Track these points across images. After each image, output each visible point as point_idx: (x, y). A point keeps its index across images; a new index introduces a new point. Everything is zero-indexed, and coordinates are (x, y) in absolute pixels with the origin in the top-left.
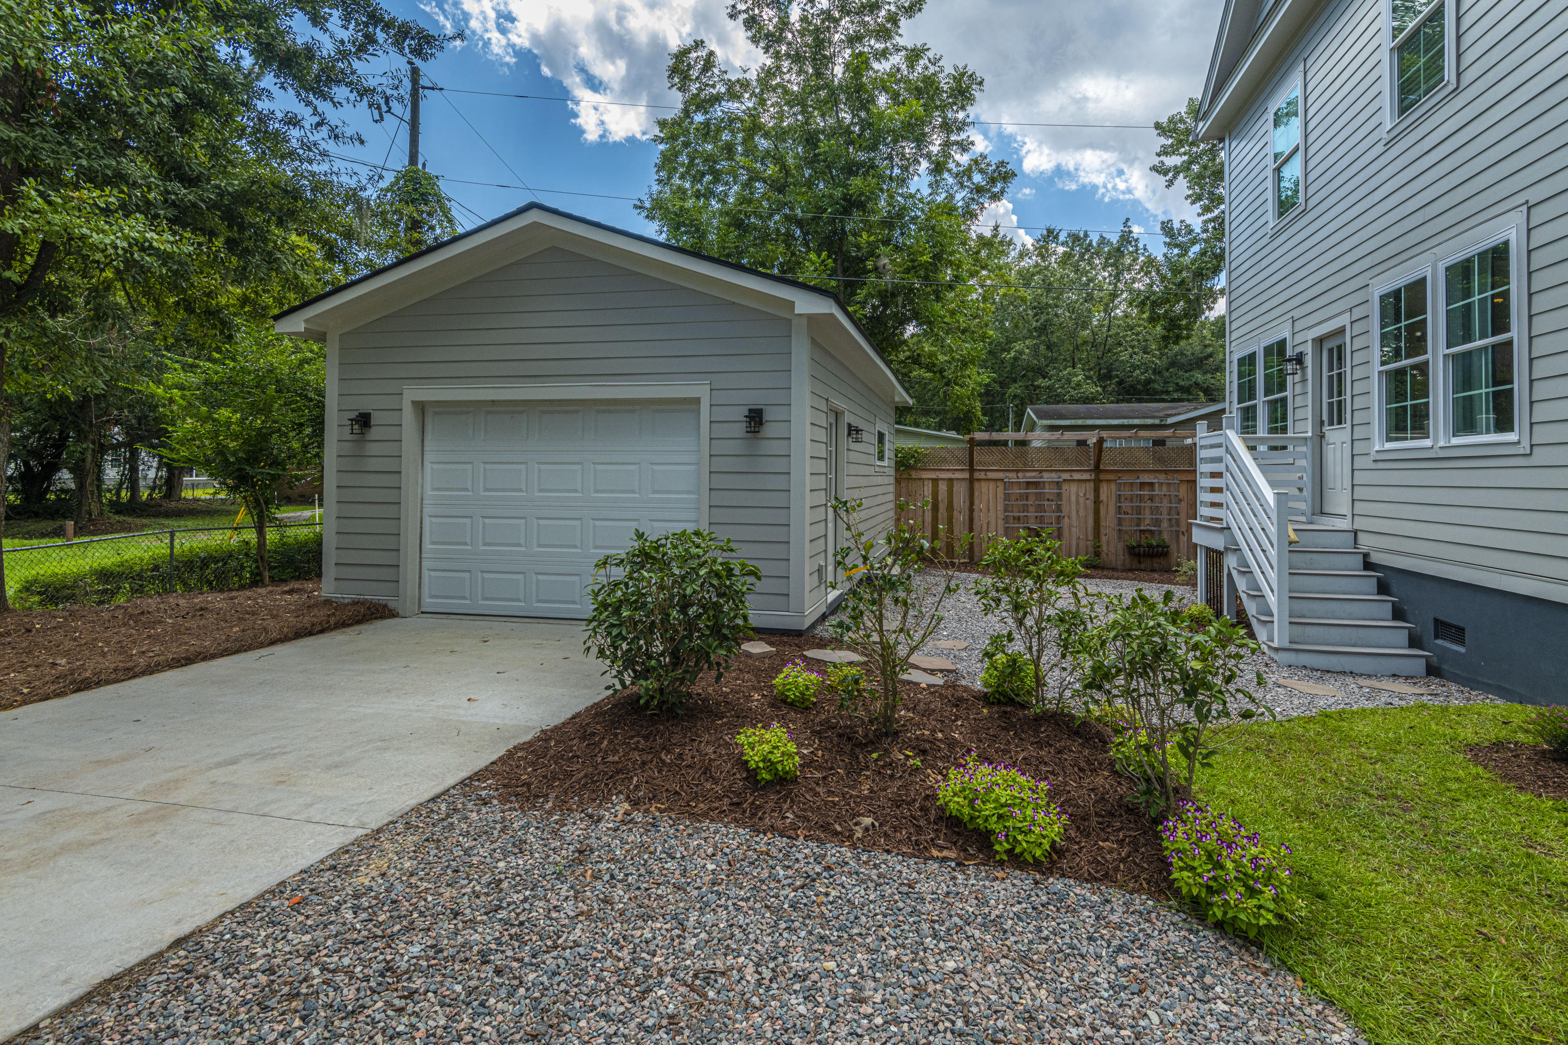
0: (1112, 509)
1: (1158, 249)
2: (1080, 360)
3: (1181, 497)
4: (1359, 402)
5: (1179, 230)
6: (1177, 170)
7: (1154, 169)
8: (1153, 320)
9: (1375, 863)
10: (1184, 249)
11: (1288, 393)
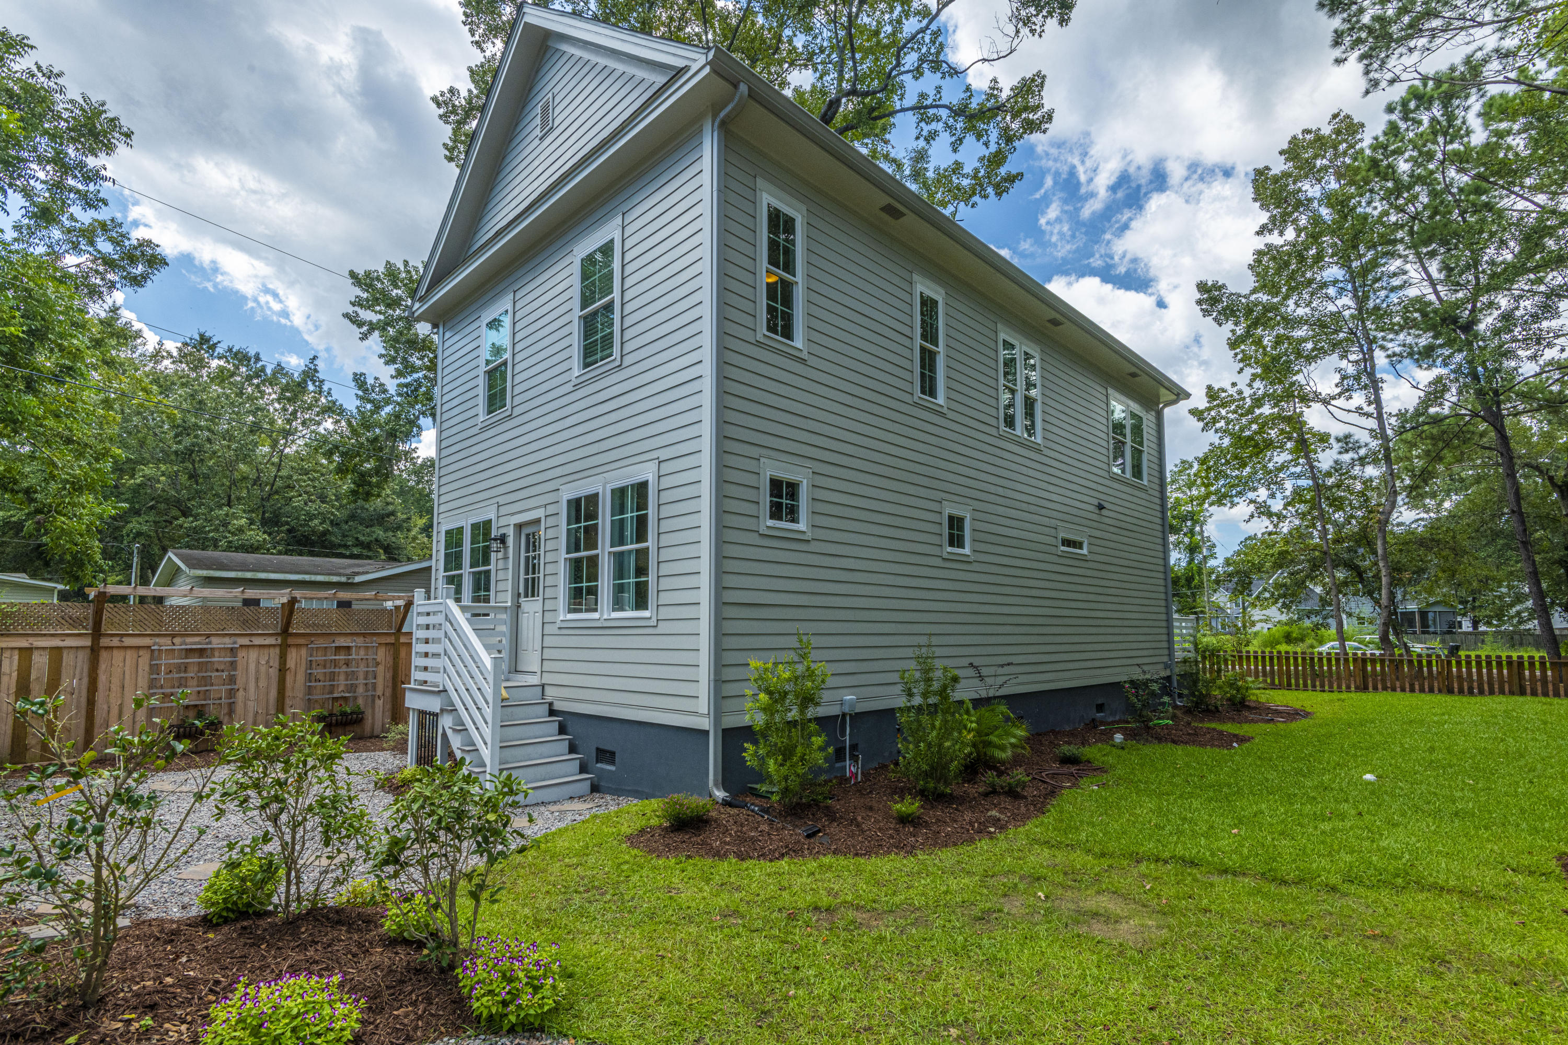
0: (301, 678)
1: (350, 401)
2: (239, 499)
3: (379, 660)
4: (550, 581)
5: (373, 386)
6: (372, 327)
7: (346, 316)
8: (341, 470)
9: (594, 938)
10: (378, 408)
11: (492, 567)
